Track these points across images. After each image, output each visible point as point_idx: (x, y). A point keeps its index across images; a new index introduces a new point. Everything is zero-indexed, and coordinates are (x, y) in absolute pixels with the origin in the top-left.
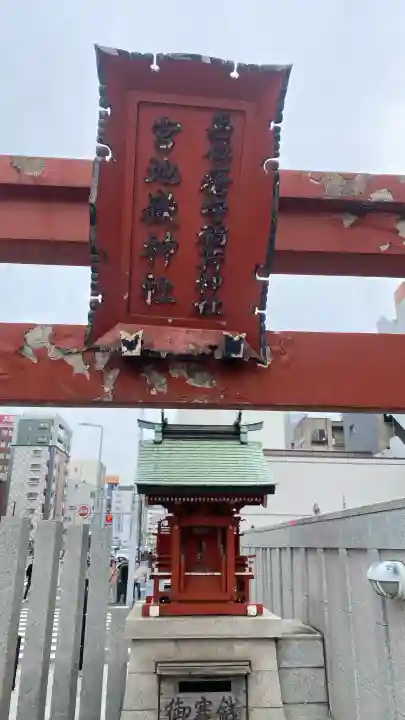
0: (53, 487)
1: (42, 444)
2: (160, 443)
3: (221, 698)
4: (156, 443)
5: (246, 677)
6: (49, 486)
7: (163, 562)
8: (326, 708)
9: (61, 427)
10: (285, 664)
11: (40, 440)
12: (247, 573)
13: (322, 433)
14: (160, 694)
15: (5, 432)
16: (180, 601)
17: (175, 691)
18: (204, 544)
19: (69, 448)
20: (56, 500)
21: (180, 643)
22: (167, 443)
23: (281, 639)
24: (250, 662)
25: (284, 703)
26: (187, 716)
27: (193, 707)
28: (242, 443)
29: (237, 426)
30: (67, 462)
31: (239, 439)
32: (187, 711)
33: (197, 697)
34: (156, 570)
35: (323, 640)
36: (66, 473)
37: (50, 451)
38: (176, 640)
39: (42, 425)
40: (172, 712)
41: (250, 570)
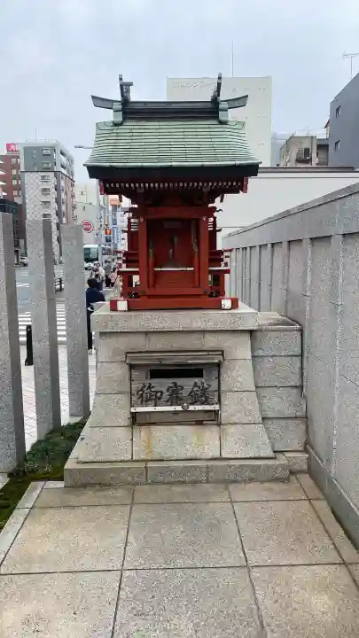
0: (63, 208)
1: (48, 170)
2: (121, 124)
3: (192, 383)
4: (116, 124)
5: (219, 365)
6: (59, 207)
7: (130, 258)
8: (299, 390)
9: (62, 153)
10: (260, 353)
11: (45, 165)
12: (222, 268)
13: (307, 151)
14: (131, 380)
15: (14, 160)
16: (149, 297)
17: (147, 378)
18: (176, 239)
19: (72, 174)
20: (67, 219)
21: (149, 335)
22: (129, 124)
23: (256, 331)
24: (223, 351)
25: (257, 387)
26: (160, 398)
27: (164, 391)
28: (222, 123)
29: (215, 101)
30: (73, 186)
31: (217, 118)
32: (159, 394)
33: (169, 382)
34: (124, 265)
35: (301, 331)
36: (73, 196)
37: (55, 176)
38: (147, 333)
39: (45, 151)
40: (144, 395)
41: (226, 264)
